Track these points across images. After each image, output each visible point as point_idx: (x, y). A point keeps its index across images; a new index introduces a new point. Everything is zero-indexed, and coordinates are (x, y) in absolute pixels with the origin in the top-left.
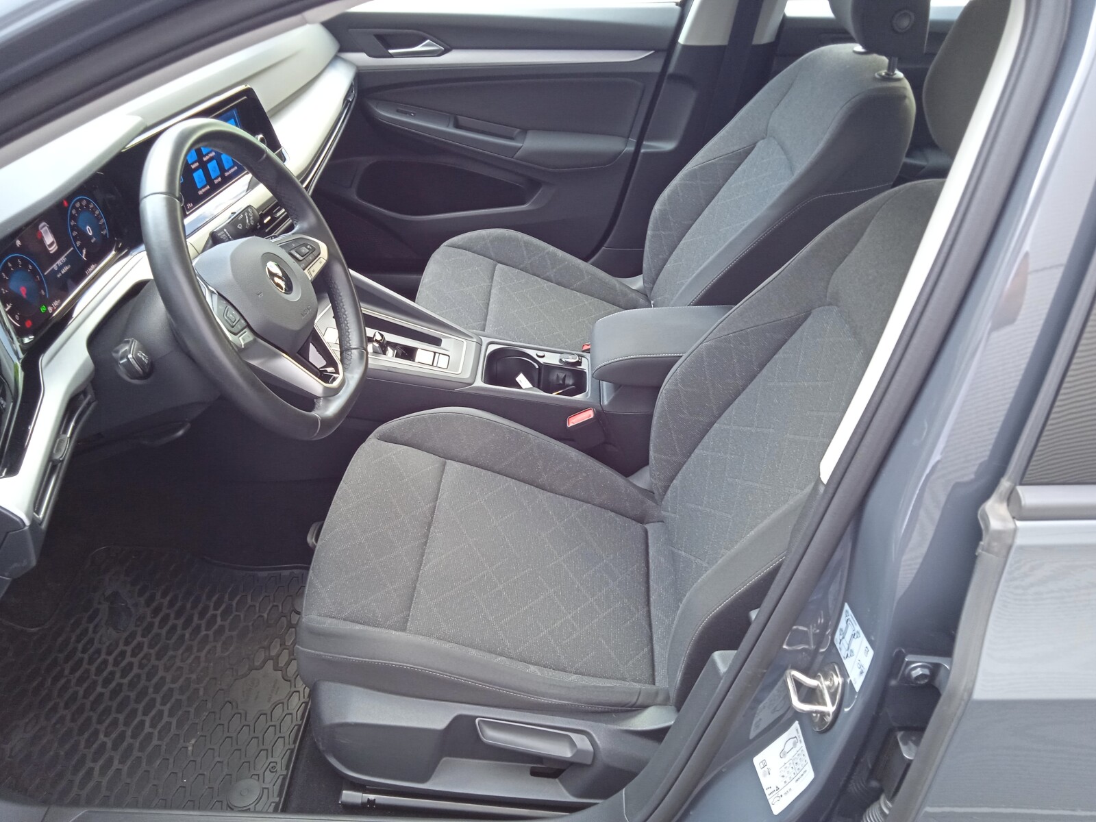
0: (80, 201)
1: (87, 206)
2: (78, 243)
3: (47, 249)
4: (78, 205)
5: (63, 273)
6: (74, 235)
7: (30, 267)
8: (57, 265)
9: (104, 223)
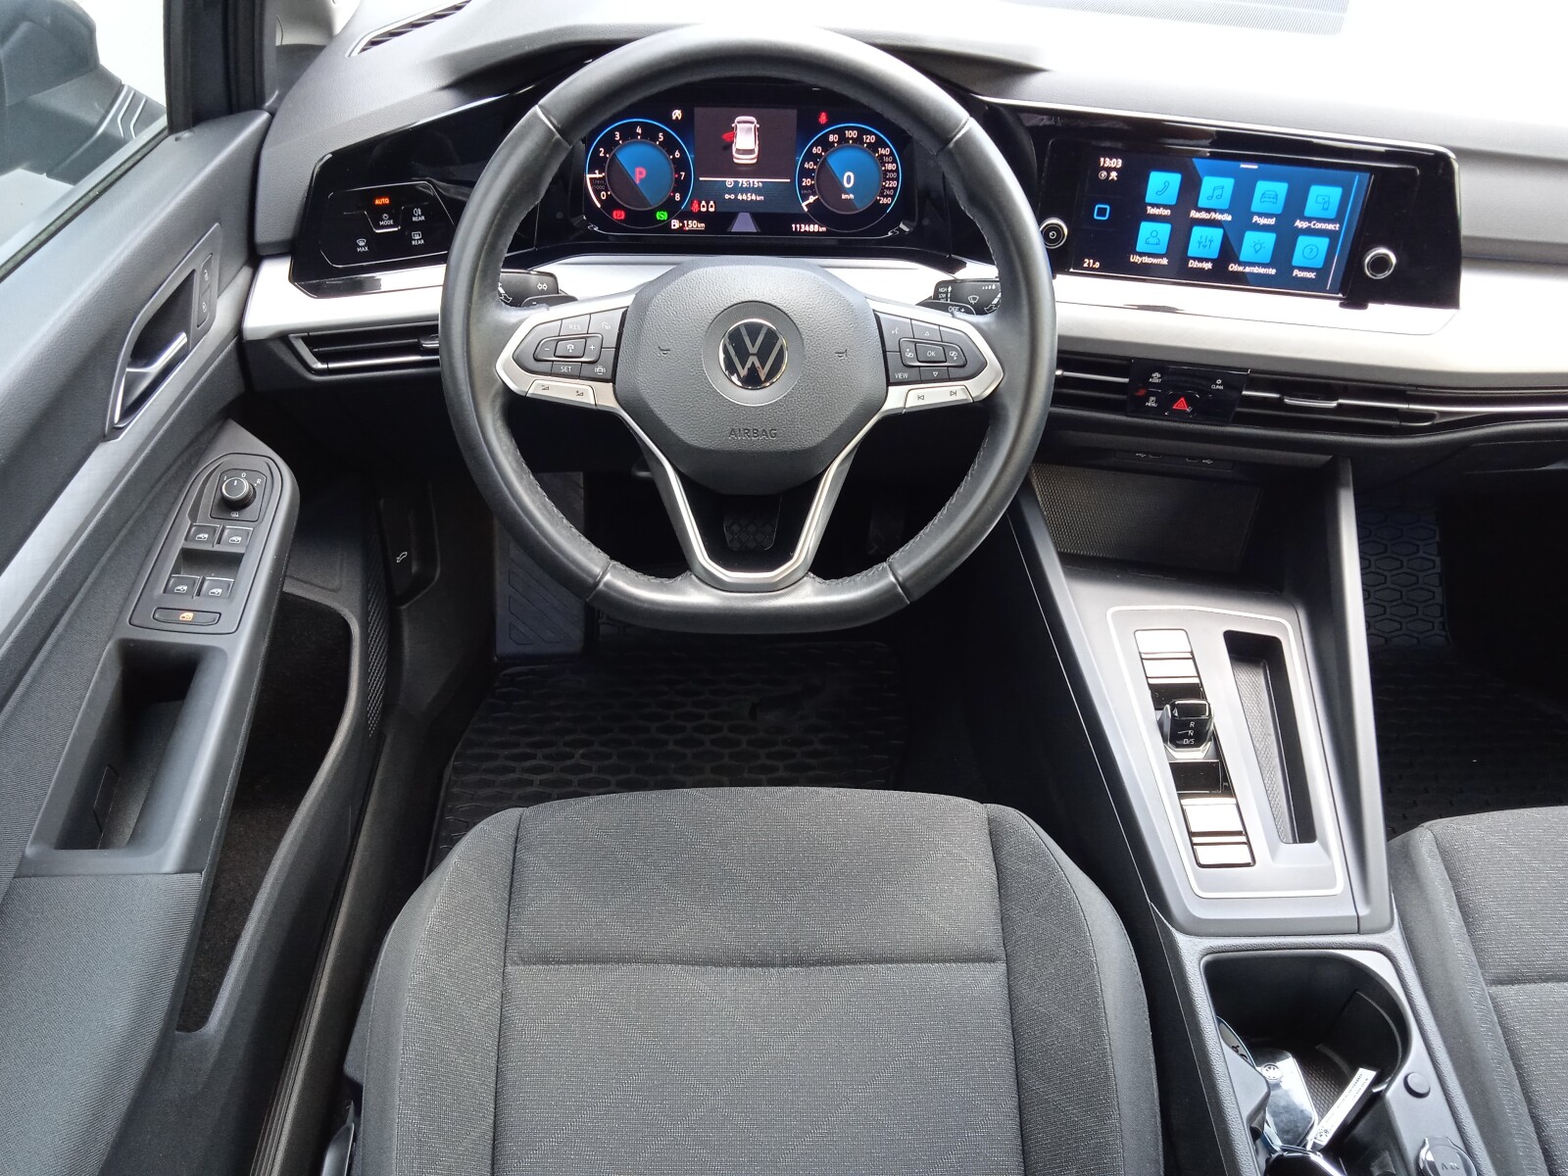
0: (862, 132)
1: (873, 147)
2: (807, 182)
3: (732, 156)
4: (853, 134)
5: (740, 197)
6: (806, 166)
7: (677, 154)
8: (736, 183)
9: (895, 189)
